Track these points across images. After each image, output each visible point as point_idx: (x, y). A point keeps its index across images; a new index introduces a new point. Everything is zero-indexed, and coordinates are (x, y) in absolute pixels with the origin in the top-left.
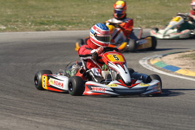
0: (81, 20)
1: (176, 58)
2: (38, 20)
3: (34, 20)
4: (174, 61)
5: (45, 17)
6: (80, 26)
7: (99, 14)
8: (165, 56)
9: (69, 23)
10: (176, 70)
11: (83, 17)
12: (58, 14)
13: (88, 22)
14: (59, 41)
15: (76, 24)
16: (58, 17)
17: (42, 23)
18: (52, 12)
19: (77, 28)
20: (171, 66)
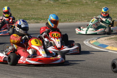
1: (106, 40)
2: (23, 17)
3: (21, 17)
5: (27, 15)
7: (59, 13)
8: (99, 38)
9: (42, 19)
10: (106, 47)
12: (35, 14)
15: (46, 19)
18: (31, 13)
20: (103, 44)
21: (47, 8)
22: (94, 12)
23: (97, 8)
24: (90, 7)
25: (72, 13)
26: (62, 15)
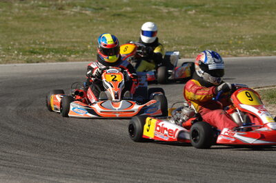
0: (86, 47)
2: (27, 48)
3: (21, 47)
5: (35, 43)
6: (86, 56)
9: (71, 52)
11: (88, 43)
12: (53, 39)
15: (81, 53)
16: (53, 42)
17: (32, 52)
18: (44, 37)
21: (79, 27)
22: (189, 35)
23: (196, 25)
24: (180, 24)
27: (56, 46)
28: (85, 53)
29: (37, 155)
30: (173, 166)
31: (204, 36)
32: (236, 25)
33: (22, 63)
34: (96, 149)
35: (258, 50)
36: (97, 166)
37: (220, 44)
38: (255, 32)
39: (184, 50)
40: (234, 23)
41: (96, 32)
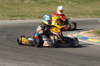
0: (32, 14)
1: (85, 33)
2: (10, 15)
3: (8, 14)
4: (85, 35)
5: (13, 13)
7: (40, 12)
8: (79, 32)
9: (26, 16)
10: (87, 39)
11: (32, 13)
12: (20, 12)
13: (35, 15)
14: (23, 25)
16: (20, 13)
17: (12, 16)
18: (16, 11)
19: (30, 19)
20: (84, 37)
21: (29, 7)
22: (69, 10)
23: (72, 7)
24: (66, 6)
25: (51, 11)
26: (43, 13)
27: (21, 14)
28: (31, 17)
29: (14, 54)
30: (63, 58)
31: (74, 11)
32: (86, 7)
33: (8, 20)
34: (35, 51)
35: (94, 16)
36: (35, 58)
37: (80, 13)
38: (93, 10)
39: (67, 16)
40: (85, 6)
41: (35, 9)
